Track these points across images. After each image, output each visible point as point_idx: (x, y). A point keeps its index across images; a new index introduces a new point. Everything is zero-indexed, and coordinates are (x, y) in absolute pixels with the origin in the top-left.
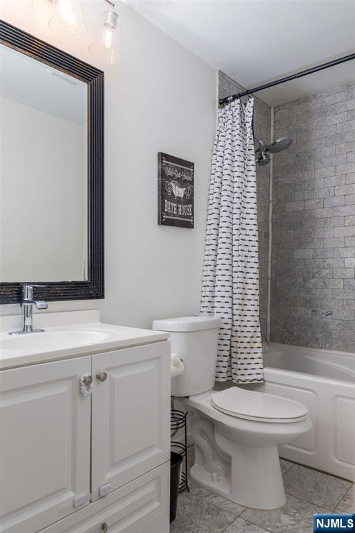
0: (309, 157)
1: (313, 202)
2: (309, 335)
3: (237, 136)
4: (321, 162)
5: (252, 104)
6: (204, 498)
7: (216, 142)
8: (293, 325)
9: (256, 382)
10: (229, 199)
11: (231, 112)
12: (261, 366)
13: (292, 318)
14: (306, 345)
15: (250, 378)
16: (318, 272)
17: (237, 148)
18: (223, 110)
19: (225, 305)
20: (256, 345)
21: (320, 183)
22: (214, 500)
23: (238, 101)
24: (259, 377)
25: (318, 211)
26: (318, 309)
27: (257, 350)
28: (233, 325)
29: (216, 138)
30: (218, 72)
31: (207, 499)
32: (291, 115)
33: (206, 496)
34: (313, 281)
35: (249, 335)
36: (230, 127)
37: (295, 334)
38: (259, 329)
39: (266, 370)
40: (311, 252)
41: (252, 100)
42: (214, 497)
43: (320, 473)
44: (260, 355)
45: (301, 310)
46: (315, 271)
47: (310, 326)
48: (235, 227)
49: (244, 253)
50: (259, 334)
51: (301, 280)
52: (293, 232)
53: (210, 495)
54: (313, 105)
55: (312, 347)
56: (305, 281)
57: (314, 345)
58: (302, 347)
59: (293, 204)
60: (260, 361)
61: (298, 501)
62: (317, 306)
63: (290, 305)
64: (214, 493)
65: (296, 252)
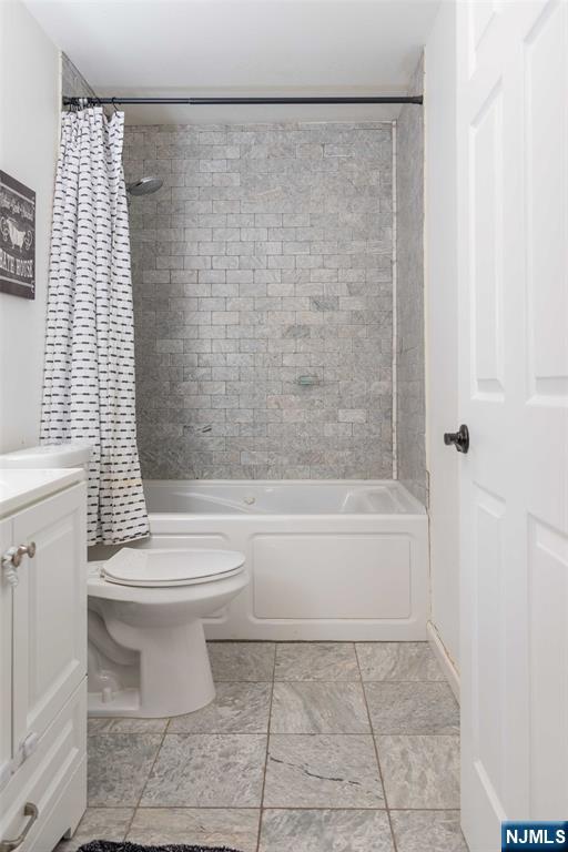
0: (177, 210)
1: (182, 273)
2: (179, 461)
3: (100, 163)
4: (193, 221)
5: (122, 121)
6: (100, 731)
7: (60, 164)
8: (157, 450)
9: (141, 537)
10: (91, 258)
11: (87, 124)
12: (144, 512)
13: (154, 439)
14: (176, 476)
15: (131, 533)
16: (193, 373)
17: (100, 180)
18: (73, 116)
19: (91, 424)
20: (134, 482)
21: (192, 249)
22: (118, 727)
23: (99, 110)
24: (143, 529)
25: (191, 287)
26: (192, 424)
27: (136, 490)
28: (102, 456)
29: (61, 157)
30: (60, 54)
31: (106, 730)
32: (147, 143)
33: (102, 728)
34: (184, 384)
35: (125, 467)
36: (86, 145)
37: (159, 462)
38: (137, 458)
39: (153, 518)
40: (181, 343)
41: (122, 114)
42: (115, 723)
43: (235, 644)
44: (141, 497)
45: (168, 428)
46: (186, 370)
47: (181, 449)
48: (100, 302)
49: (116, 344)
50: (137, 466)
51: (167, 384)
52: (153, 313)
53: (106, 725)
54: (181, 138)
55: (184, 478)
56: (173, 385)
57: (187, 475)
58: (170, 481)
59: (154, 273)
60: (143, 505)
61: (227, 685)
62: (190, 420)
63: (152, 421)
64: (110, 718)
65: (159, 343)
